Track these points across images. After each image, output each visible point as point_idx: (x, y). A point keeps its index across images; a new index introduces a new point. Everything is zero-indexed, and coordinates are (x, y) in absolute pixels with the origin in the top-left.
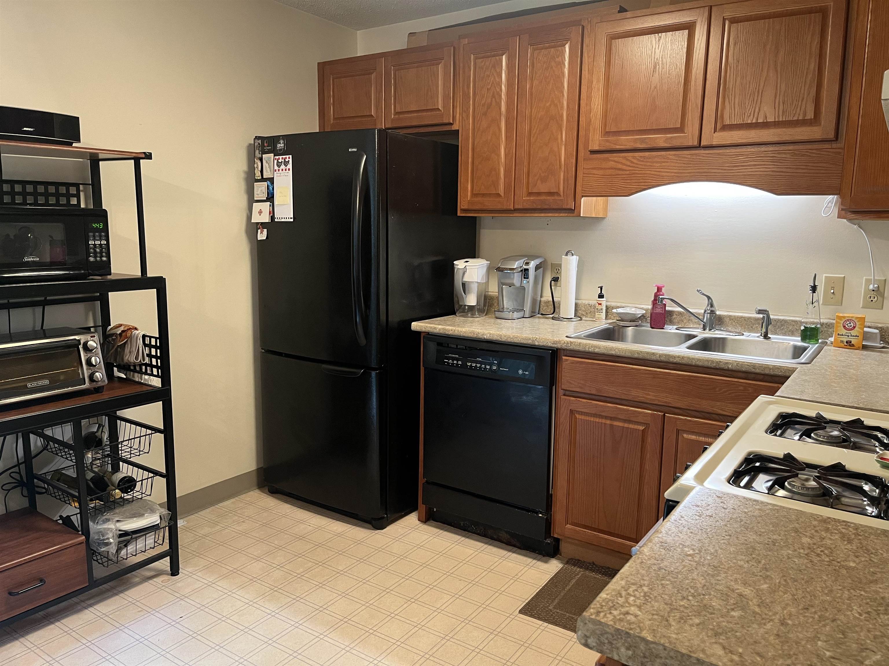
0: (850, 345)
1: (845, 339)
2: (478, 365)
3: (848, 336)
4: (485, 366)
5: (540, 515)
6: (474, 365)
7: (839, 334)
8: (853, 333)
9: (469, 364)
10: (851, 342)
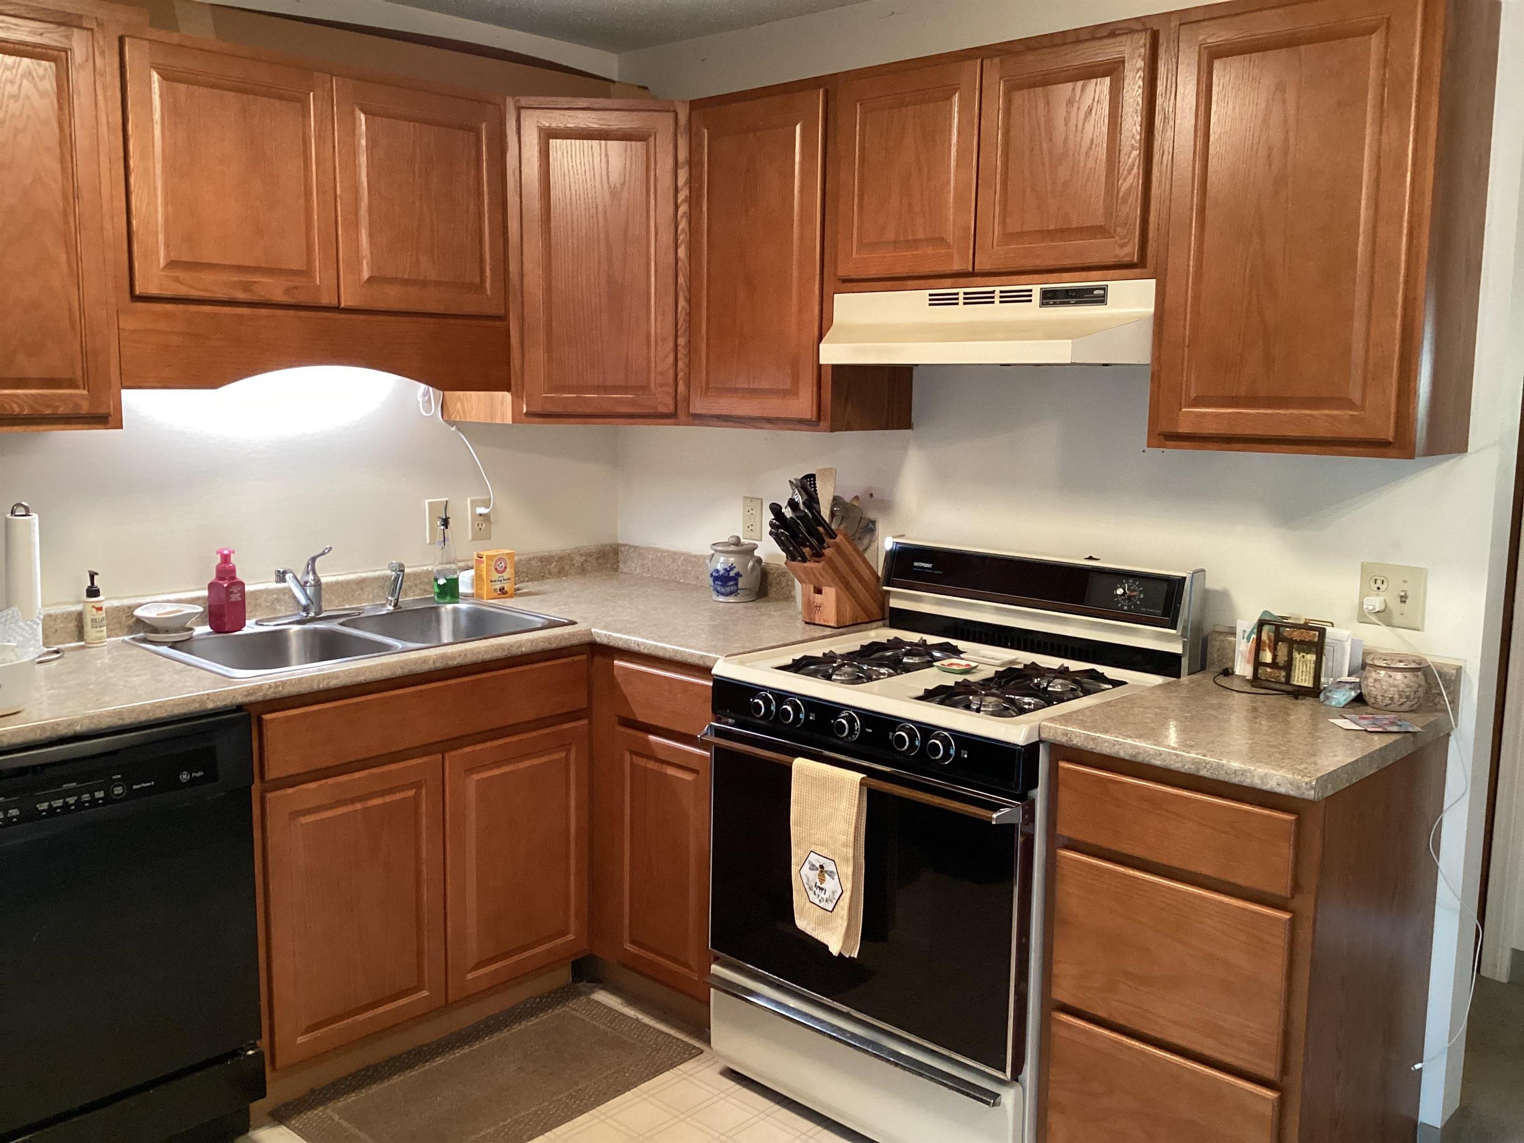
0: (504, 594)
1: (498, 586)
2: (71, 800)
3: (501, 581)
4: (92, 795)
5: (250, 1052)
6: (59, 803)
7: (491, 581)
8: (506, 575)
9: (44, 806)
10: (504, 589)
